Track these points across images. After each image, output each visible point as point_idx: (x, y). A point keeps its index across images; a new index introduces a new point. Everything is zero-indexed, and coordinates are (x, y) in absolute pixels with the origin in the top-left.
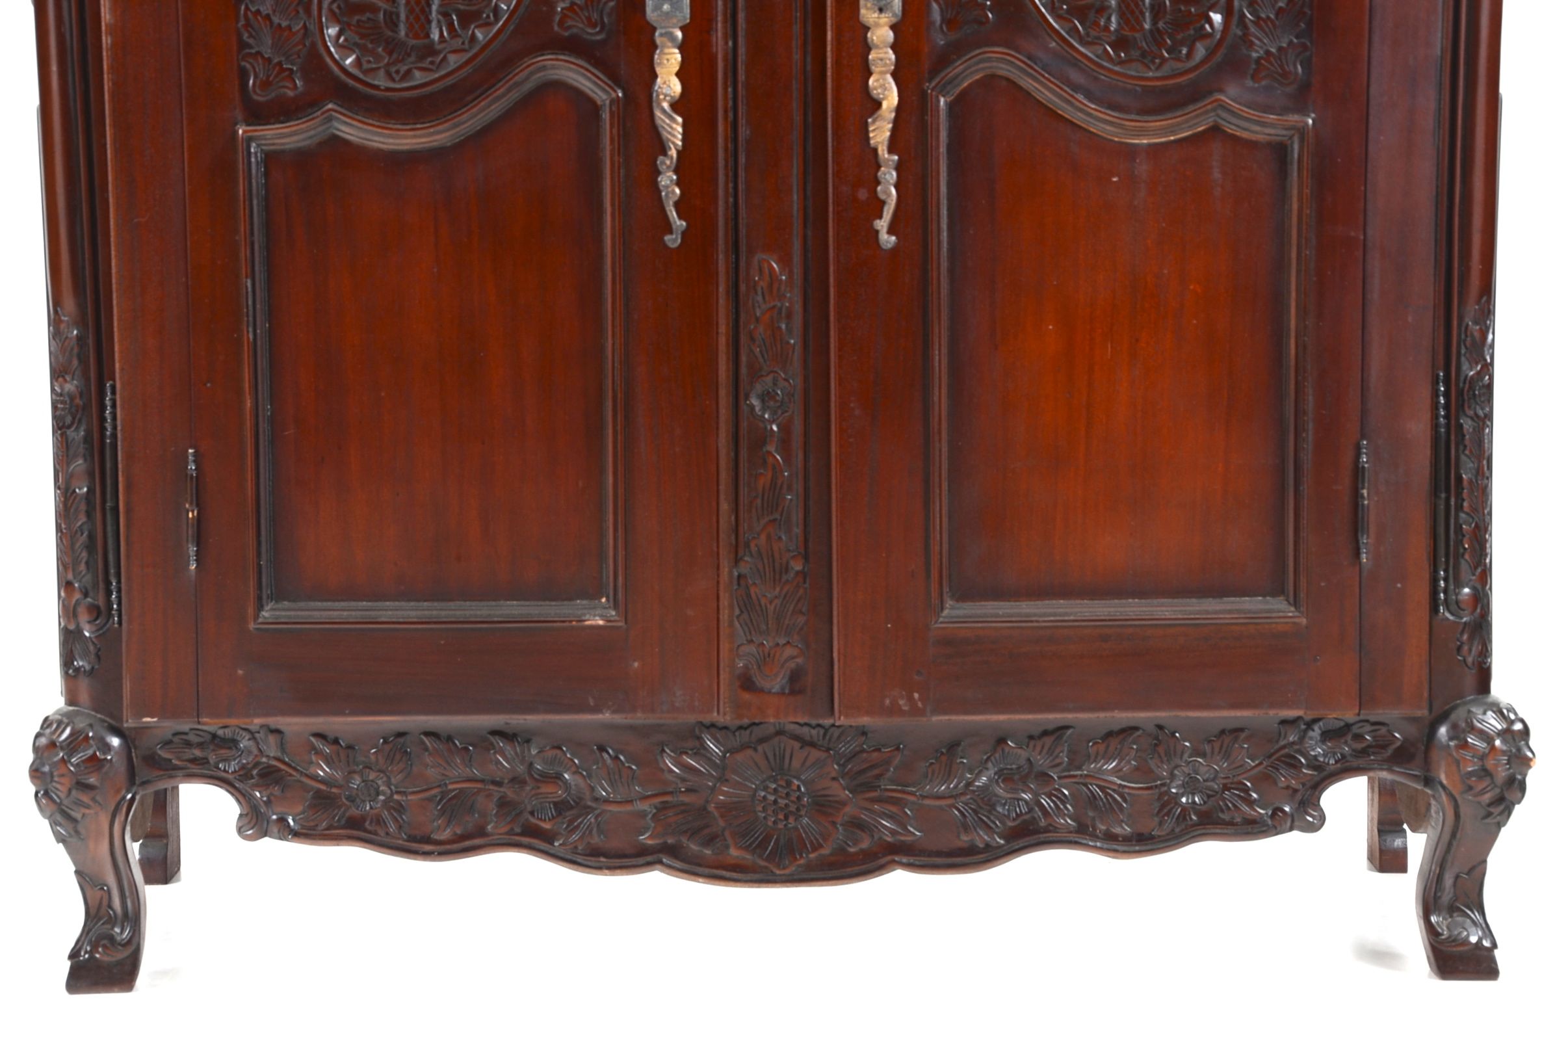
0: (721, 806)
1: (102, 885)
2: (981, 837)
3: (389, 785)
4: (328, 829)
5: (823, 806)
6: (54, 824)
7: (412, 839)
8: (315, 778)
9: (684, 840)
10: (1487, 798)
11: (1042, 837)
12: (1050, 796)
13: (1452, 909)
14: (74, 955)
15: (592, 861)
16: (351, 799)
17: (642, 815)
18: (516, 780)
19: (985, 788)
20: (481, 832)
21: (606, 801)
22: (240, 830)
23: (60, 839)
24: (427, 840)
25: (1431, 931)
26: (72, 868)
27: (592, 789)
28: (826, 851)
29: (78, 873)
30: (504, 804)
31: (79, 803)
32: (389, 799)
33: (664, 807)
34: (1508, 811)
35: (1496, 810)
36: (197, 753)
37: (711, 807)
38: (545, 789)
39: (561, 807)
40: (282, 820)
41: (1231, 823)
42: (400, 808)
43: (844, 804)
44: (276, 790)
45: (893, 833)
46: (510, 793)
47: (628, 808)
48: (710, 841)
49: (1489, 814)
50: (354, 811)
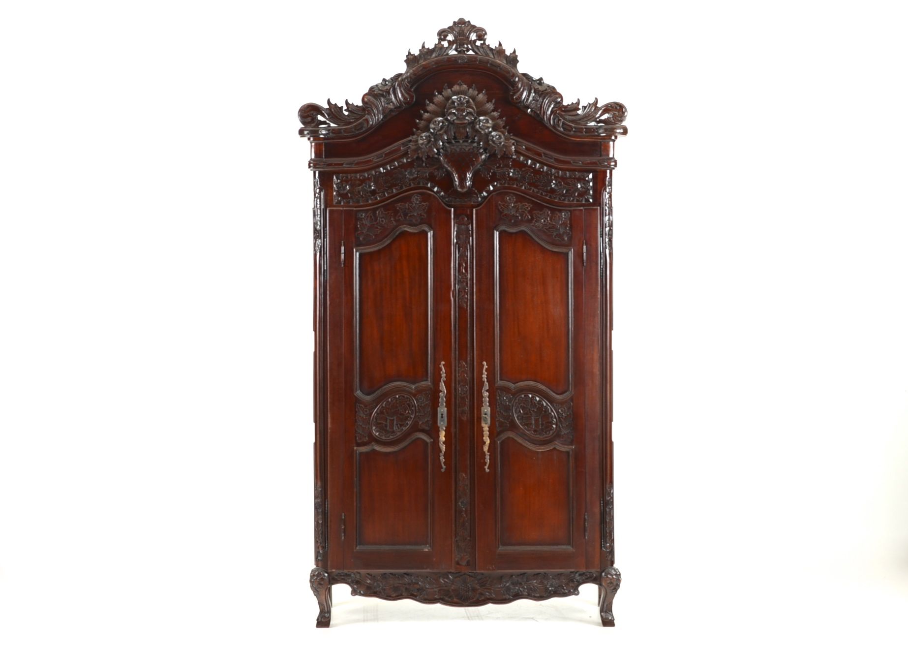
0: (452, 590)
1: (323, 605)
2: (507, 597)
3: (382, 584)
4: (370, 593)
5: (474, 590)
6: (314, 592)
7: (387, 596)
8: (367, 583)
9: (445, 597)
10: (612, 588)
11: (520, 597)
12: (522, 588)
13: (606, 612)
14: (318, 620)
15: (425, 601)
16: (375, 588)
17: (436, 591)
18: (409, 584)
19: (508, 586)
20: (401, 595)
21: (428, 588)
22: (352, 594)
23: (315, 595)
24: (390, 596)
25: (602, 617)
26: (317, 601)
27: (425, 586)
28: (474, 600)
29: (319, 603)
30: (406, 589)
31: (319, 588)
32: (382, 588)
33: (440, 590)
34: (616, 591)
35: (614, 591)
36: (343, 577)
37: (450, 590)
38: (415, 586)
39: (418, 590)
40: (360, 592)
41: (560, 594)
42: (385, 590)
43: (478, 589)
44: (359, 586)
45: (489, 596)
46: (407, 586)
47: (432, 590)
48: (450, 597)
49: (613, 592)
50: (375, 590)
